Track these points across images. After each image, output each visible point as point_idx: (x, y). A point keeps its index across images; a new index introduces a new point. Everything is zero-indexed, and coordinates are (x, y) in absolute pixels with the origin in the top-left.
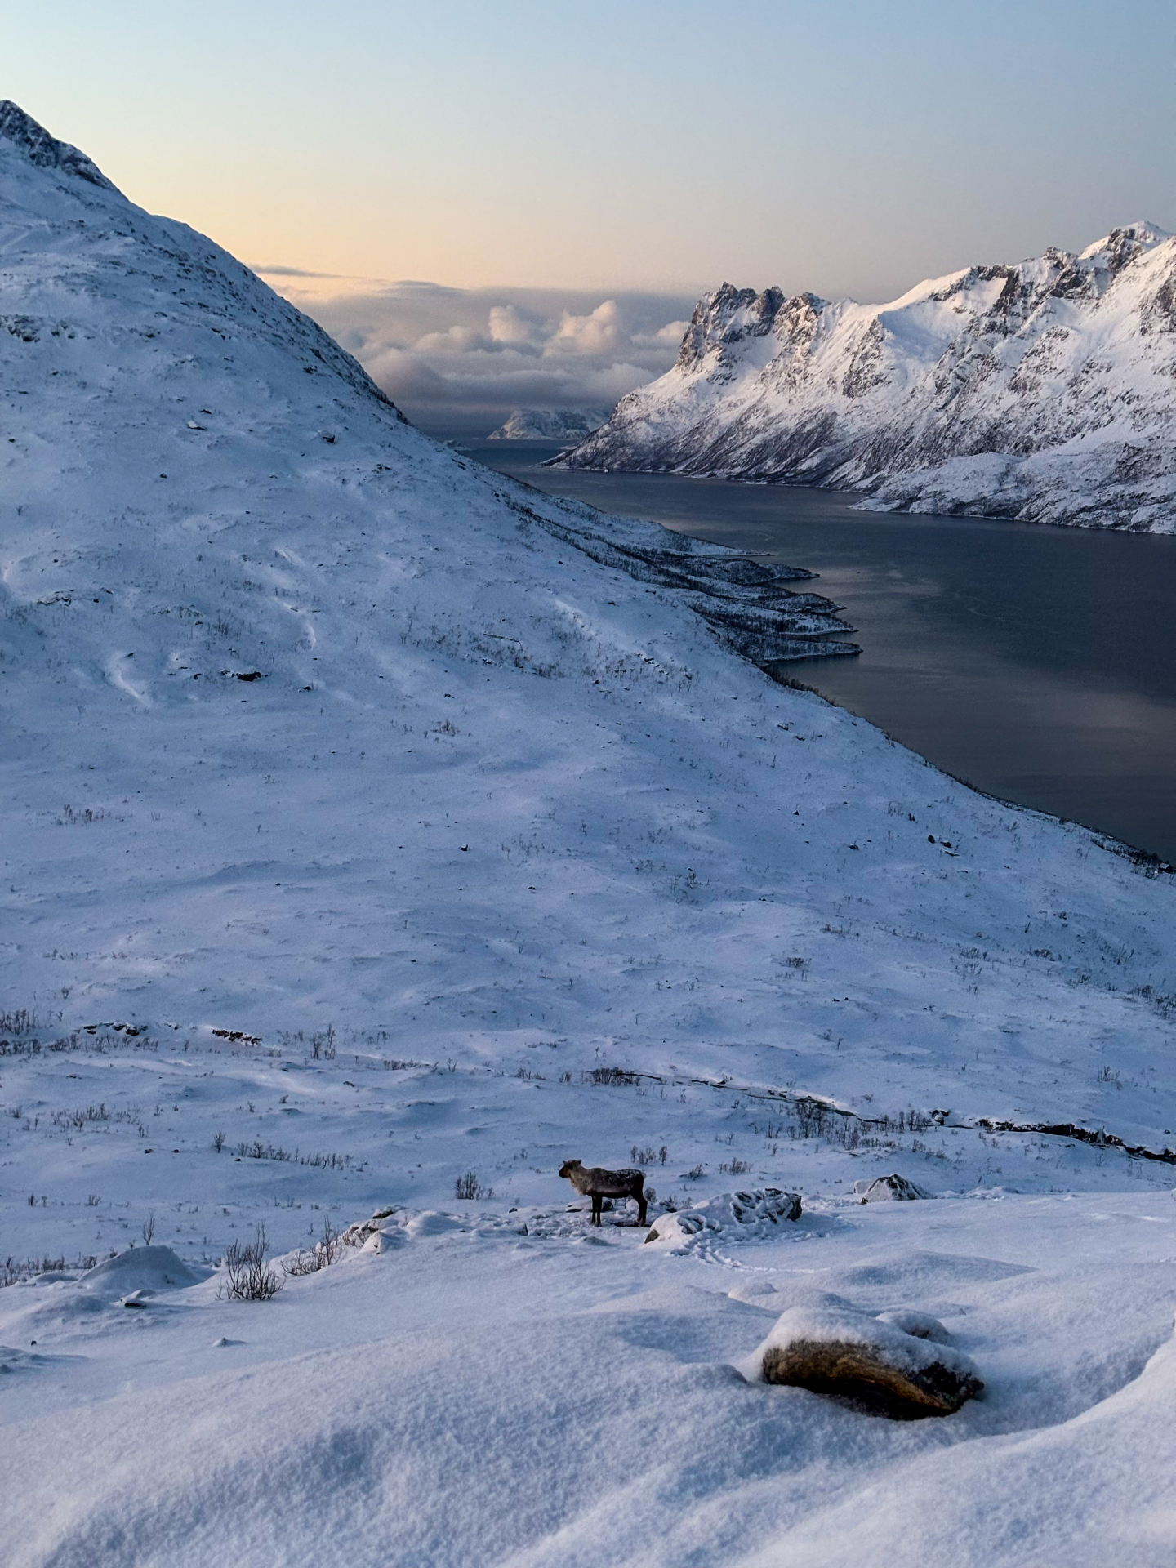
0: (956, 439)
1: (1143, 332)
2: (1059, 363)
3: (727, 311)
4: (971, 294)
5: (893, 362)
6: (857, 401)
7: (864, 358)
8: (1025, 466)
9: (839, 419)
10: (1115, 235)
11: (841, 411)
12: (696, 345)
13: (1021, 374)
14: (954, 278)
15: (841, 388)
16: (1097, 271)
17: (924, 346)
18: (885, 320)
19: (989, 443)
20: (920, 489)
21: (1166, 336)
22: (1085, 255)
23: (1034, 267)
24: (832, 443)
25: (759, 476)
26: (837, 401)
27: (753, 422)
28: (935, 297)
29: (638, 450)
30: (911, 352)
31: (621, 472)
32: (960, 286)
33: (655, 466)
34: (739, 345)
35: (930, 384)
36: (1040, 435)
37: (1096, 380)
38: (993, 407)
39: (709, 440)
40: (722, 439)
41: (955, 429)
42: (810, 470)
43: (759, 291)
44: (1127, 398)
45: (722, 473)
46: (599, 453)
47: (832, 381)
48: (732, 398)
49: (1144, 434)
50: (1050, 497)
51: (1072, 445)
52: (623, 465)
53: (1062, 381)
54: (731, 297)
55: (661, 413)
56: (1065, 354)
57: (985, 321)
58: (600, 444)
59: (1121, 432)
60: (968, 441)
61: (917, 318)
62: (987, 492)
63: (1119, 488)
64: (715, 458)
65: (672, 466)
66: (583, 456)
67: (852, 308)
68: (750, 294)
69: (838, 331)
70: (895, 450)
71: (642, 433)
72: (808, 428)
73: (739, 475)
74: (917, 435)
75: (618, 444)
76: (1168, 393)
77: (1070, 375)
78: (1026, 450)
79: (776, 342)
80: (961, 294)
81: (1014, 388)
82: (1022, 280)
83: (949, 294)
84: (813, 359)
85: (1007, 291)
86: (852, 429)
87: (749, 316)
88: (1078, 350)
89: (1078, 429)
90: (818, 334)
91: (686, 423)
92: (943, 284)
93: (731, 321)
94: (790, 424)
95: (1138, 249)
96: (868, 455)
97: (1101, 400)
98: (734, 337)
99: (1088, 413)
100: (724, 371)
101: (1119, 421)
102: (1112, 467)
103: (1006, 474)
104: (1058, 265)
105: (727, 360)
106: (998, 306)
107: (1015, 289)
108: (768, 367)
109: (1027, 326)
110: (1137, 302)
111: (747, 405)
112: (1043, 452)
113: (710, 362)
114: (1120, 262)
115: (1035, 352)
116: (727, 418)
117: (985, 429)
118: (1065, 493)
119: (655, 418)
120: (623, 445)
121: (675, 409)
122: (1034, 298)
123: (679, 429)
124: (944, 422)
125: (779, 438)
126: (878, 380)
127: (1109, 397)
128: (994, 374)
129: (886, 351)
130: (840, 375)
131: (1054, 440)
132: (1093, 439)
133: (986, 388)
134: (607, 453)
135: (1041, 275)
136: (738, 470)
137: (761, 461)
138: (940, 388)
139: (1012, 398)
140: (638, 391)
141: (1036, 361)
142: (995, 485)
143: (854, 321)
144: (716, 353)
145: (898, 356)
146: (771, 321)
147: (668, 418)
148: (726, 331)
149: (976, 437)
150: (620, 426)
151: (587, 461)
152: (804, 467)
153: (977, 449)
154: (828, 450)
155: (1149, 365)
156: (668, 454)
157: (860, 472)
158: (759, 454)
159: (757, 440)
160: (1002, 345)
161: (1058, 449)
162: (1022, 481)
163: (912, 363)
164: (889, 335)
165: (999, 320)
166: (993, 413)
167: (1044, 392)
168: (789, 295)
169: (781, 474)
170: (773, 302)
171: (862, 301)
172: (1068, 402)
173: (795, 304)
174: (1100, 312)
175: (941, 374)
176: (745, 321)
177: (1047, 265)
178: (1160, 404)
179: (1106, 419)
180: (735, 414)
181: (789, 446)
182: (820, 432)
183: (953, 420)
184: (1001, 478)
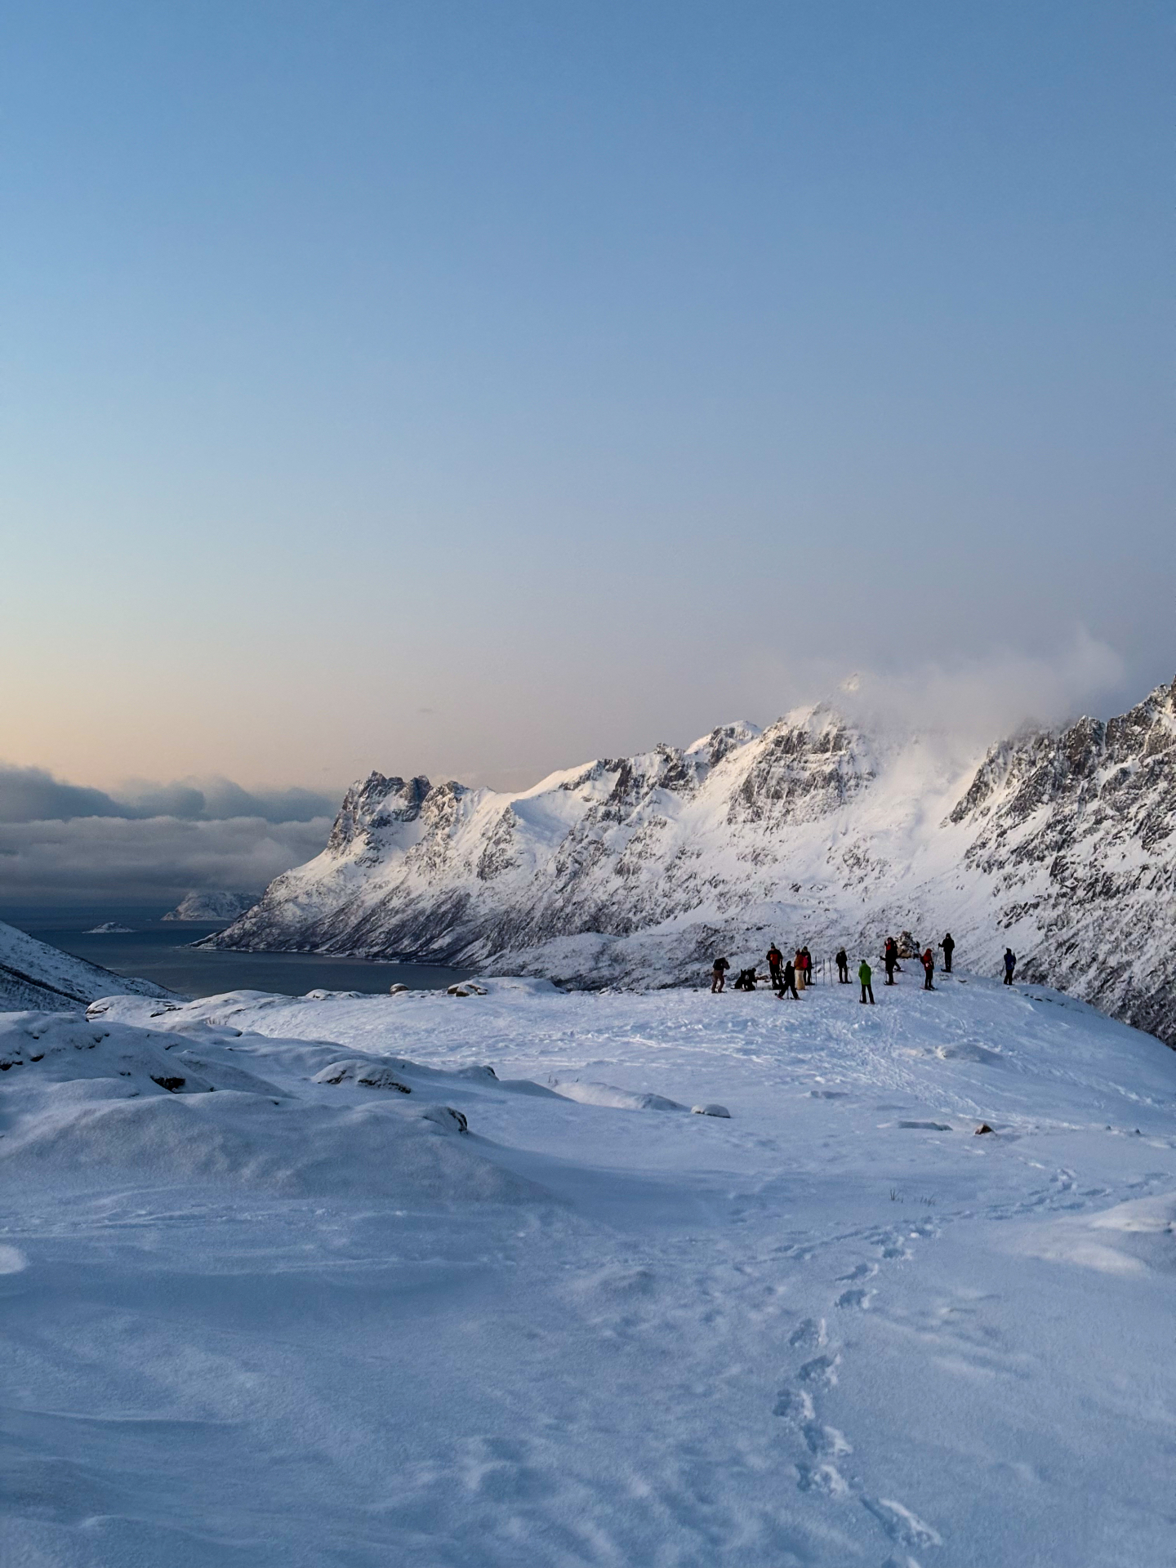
0: (568, 919)
1: (730, 821)
2: (658, 849)
3: (375, 798)
4: (598, 784)
5: (523, 847)
6: (488, 884)
7: (497, 843)
8: (621, 945)
9: (472, 900)
10: (717, 733)
11: (474, 893)
12: (346, 830)
13: (626, 860)
14: (583, 770)
15: (476, 870)
16: (698, 766)
17: (553, 831)
18: (518, 808)
19: (594, 925)
20: (523, 967)
21: (749, 825)
22: (691, 750)
23: (645, 760)
24: (465, 923)
25: (395, 955)
26: (471, 883)
27: (396, 903)
28: (565, 787)
29: (284, 930)
30: (540, 837)
31: (266, 952)
32: (588, 777)
33: (300, 946)
34: (387, 830)
35: (552, 868)
36: (639, 916)
37: (688, 865)
38: (601, 889)
39: (354, 921)
40: (365, 920)
41: (568, 910)
42: (441, 949)
43: (407, 780)
44: (714, 882)
45: (361, 952)
46: (246, 934)
47: (468, 864)
48: (378, 880)
49: (726, 916)
50: (635, 975)
51: (667, 925)
52: (269, 945)
53: (660, 867)
54: (380, 785)
55: (308, 894)
56: (664, 841)
57: (602, 810)
58: (248, 926)
59: (708, 914)
60: (578, 921)
61: (549, 806)
62: (583, 970)
63: (696, 967)
64: (356, 939)
65: (316, 946)
66: (230, 936)
67: (489, 796)
68: (399, 782)
69: (476, 817)
70: (518, 929)
71: (290, 914)
72: (443, 909)
73: (376, 955)
74: (537, 914)
75: (263, 925)
76: (748, 878)
77: (668, 860)
78: (626, 930)
79: (421, 827)
80: (588, 784)
81: (620, 871)
82: (635, 773)
83: (578, 784)
84: (452, 843)
85: (622, 782)
86: (483, 910)
87: (396, 802)
88: (675, 838)
89: (671, 911)
90: (457, 820)
91: (332, 904)
92: (572, 775)
93: (380, 807)
94: (427, 905)
95: (734, 747)
96: (494, 935)
97: (692, 884)
98: (382, 822)
99: (680, 896)
100: (371, 854)
101: (706, 903)
102: (692, 946)
103: (602, 953)
104: (668, 759)
105: (375, 844)
106: (614, 796)
107: (628, 781)
108: (412, 851)
109: (634, 815)
110: (728, 794)
111: (391, 886)
112: (640, 932)
113: (358, 846)
114: (718, 756)
115: (638, 839)
116: (372, 899)
117: (593, 910)
118: (648, 971)
119: (303, 899)
120: (271, 925)
121: (323, 891)
122: (645, 789)
123: (326, 910)
124: (560, 903)
125: (416, 918)
126: (508, 864)
127: (699, 881)
128: (604, 859)
129: (516, 836)
130: (475, 859)
131: (651, 921)
132: (685, 920)
133: (597, 873)
134: (254, 934)
135: (651, 767)
136: (376, 949)
137: (398, 940)
138: (560, 871)
139: (618, 881)
140: (289, 873)
141: (638, 847)
142: (591, 964)
143: (489, 808)
144: (364, 837)
145: (528, 841)
146: (419, 807)
147: (315, 899)
148: (375, 816)
149: (586, 918)
150: (269, 908)
151: (234, 942)
152: (435, 946)
153: (587, 928)
154: (459, 929)
155: (732, 853)
156: (314, 934)
157: (485, 951)
158: (396, 934)
159: (395, 921)
160: (613, 831)
161: (654, 929)
162: (616, 960)
163: (541, 849)
164: (520, 822)
165: (614, 809)
166: (601, 895)
167: (644, 876)
168: (436, 783)
169: (415, 953)
170: (420, 790)
171: (498, 790)
172: (664, 885)
173: (441, 792)
174: (696, 803)
175: (562, 858)
176: (392, 808)
177: (658, 758)
178: (741, 888)
179: (695, 901)
180: (380, 895)
181: (425, 927)
182: (454, 911)
183: (568, 901)
184: (597, 957)
